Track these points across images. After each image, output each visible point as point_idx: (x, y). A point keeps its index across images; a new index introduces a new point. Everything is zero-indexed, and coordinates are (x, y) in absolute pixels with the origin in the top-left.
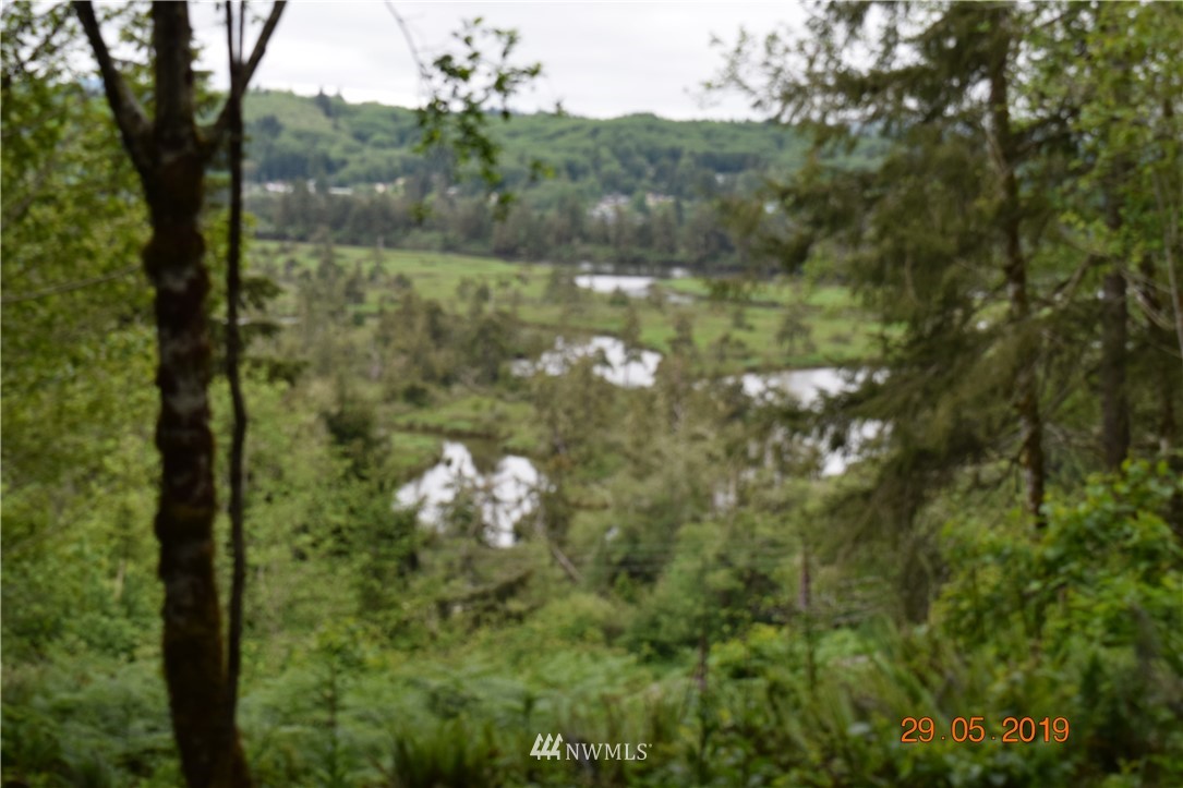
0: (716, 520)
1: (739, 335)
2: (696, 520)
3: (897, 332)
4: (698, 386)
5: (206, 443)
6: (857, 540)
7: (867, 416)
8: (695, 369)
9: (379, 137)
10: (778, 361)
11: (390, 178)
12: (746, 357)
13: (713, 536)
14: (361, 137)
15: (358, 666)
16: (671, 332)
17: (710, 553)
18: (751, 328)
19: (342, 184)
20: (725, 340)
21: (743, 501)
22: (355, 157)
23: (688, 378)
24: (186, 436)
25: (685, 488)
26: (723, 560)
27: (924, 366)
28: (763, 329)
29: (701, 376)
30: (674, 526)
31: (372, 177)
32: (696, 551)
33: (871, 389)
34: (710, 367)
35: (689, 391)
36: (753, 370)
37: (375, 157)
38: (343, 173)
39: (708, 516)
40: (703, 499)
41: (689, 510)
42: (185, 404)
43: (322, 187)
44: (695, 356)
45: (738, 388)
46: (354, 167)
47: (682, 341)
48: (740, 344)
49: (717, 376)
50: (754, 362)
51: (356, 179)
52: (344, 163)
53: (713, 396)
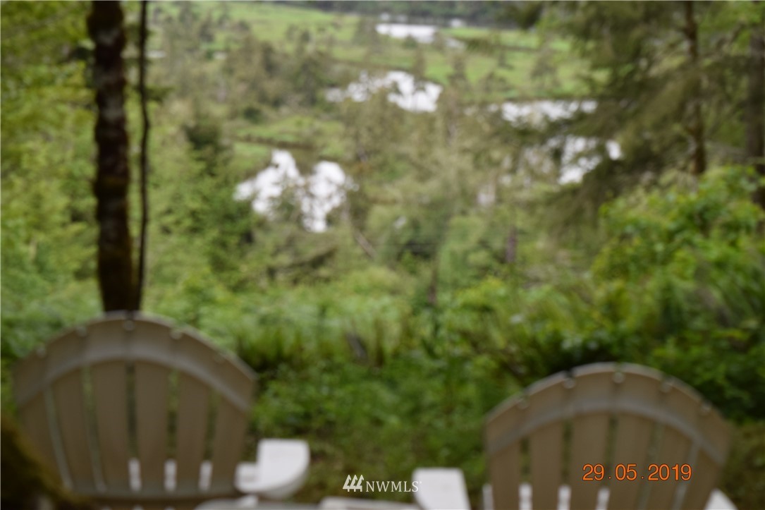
0: (480, 215)
1: (502, 73)
2: (464, 213)
3: (602, 76)
4: (470, 112)
5: (123, 139)
6: (567, 223)
7: (578, 134)
8: (467, 98)
10: (531, 94)
12: (507, 89)
13: (476, 225)
16: (449, 69)
17: (473, 238)
18: (511, 68)
20: (491, 77)
21: (499, 200)
23: (461, 105)
24: (112, 134)
25: (455, 189)
26: (483, 244)
27: (618, 99)
28: (520, 70)
29: (471, 104)
30: (447, 217)
32: (464, 235)
33: (581, 116)
34: (479, 96)
35: (462, 116)
36: (512, 100)
39: (472, 212)
40: (469, 198)
41: (459, 205)
42: (111, 114)
44: (468, 89)
45: (499, 115)
47: (457, 76)
48: (502, 80)
49: (484, 104)
50: (513, 94)
53: (480, 120)
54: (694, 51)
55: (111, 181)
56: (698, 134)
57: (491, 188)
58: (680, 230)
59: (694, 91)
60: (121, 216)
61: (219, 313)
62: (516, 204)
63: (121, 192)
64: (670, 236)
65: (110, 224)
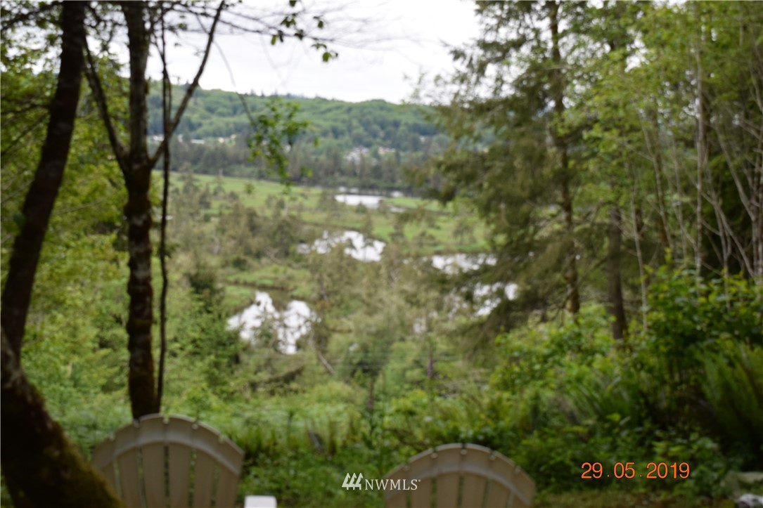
0: (414, 340)
1: (431, 232)
2: (402, 340)
3: (501, 239)
4: (406, 262)
5: (149, 292)
6: (475, 349)
7: (484, 282)
8: (405, 252)
9: (221, 110)
10: (454, 248)
11: (228, 134)
12: (435, 245)
13: (412, 349)
14: (211, 110)
15: (208, 408)
16: (391, 229)
17: (410, 359)
18: (438, 228)
19: (198, 138)
20: (423, 234)
21: (430, 329)
22: (205, 122)
23: (400, 257)
24: (141, 288)
25: (396, 321)
26: (417, 363)
27: (513, 256)
28: (445, 230)
29: (408, 256)
30: (390, 343)
31: (216, 134)
32: (402, 358)
33: (486, 268)
34: (413, 251)
35: (401, 264)
36: (439, 253)
37: (218, 122)
38: (199, 131)
39: (409, 338)
40: (407, 328)
41: (399, 333)
42: (141, 274)
43: (187, 139)
44: (405, 244)
45: (430, 263)
46: (206, 127)
47: (397, 235)
48: (432, 237)
49: (418, 256)
50: (440, 248)
51: (207, 134)
52: (200, 125)
53: (415, 268)
54: (569, 219)
55: (139, 321)
56: (573, 280)
57: (423, 321)
58: (551, 355)
59: (570, 249)
60: (147, 347)
61: (214, 417)
62: (443, 333)
63: (146, 330)
64: (545, 359)
65: (138, 352)
